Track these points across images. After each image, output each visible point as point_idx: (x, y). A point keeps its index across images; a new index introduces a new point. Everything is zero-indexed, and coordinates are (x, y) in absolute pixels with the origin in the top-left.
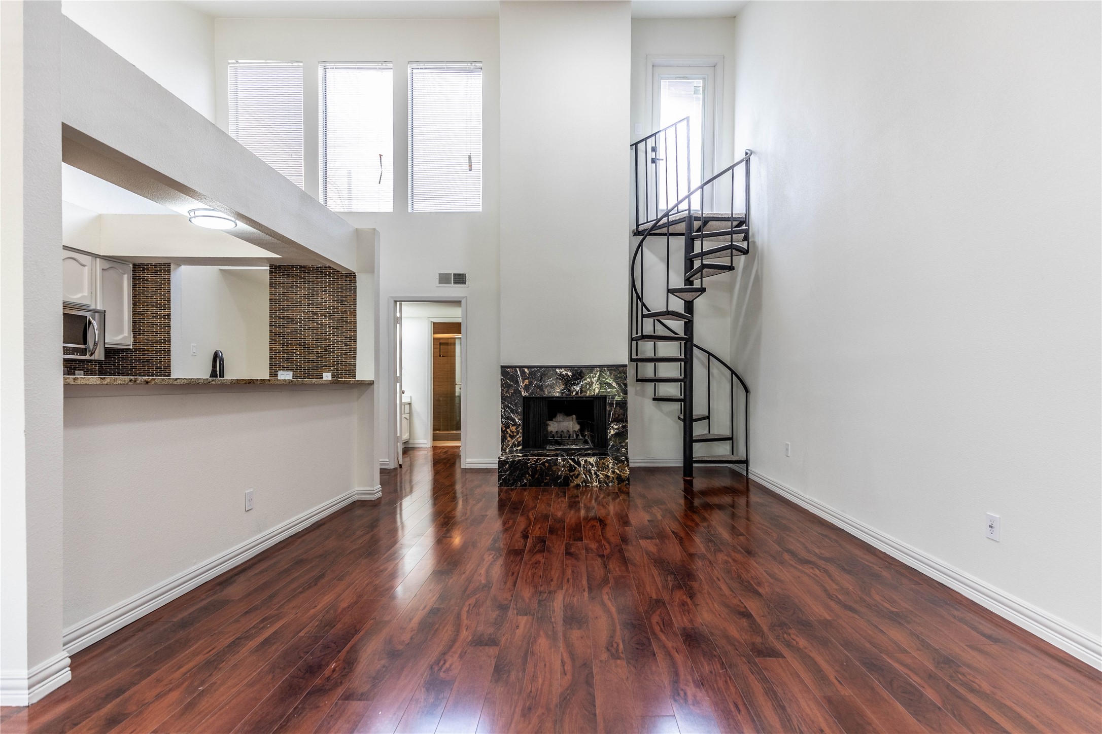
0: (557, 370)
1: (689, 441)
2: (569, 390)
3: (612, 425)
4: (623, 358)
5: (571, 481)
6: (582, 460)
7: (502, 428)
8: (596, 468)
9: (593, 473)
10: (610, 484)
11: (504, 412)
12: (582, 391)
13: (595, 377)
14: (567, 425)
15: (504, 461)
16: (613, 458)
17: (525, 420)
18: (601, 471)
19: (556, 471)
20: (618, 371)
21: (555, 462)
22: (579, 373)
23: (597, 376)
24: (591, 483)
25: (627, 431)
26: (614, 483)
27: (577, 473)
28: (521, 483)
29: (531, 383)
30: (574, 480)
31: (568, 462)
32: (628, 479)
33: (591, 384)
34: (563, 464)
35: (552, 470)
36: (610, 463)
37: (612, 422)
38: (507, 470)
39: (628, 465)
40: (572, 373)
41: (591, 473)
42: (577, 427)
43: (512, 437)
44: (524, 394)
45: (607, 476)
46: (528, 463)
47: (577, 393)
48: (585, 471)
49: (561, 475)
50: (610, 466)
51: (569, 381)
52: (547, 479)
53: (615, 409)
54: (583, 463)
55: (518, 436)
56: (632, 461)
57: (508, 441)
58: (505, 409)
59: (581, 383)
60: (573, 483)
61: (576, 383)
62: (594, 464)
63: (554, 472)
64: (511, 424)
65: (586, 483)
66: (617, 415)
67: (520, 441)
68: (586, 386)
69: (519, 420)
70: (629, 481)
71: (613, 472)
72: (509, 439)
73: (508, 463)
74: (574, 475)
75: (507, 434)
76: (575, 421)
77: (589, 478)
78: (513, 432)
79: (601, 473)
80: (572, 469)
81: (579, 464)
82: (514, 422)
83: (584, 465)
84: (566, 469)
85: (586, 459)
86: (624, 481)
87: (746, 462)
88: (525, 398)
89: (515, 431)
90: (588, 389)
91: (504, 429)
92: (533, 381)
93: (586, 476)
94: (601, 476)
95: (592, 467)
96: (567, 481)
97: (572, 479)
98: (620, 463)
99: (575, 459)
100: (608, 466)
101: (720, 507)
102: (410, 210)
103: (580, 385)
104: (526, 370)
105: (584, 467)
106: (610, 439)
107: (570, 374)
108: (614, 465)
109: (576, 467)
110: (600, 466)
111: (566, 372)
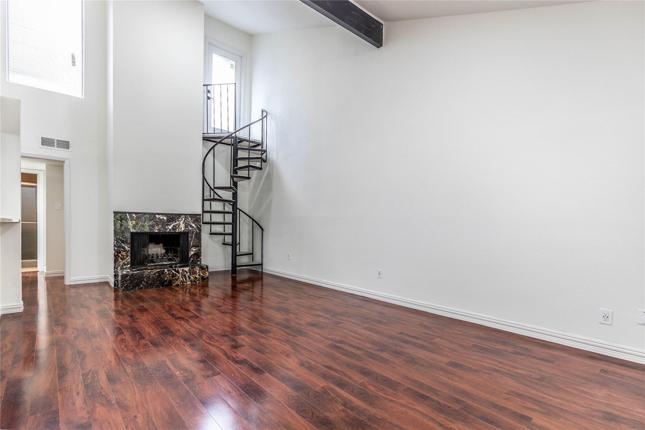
0: (157, 216)
1: (235, 256)
2: (165, 228)
3: (192, 249)
4: (198, 210)
5: (173, 283)
6: (180, 270)
7: (114, 254)
8: (189, 274)
9: (187, 277)
10: (197, 282)
11: (116, 243)
12: (173, 229)
13: (182, 220)
14: (156, 250)
15: (126, 274)
16: (199, 267)
17: (132, 248)
18: (192, 275)
19: (163, 277)
20: (196, 218)
21: (163, 272)
22: (172, 218)
23: (183, 220)
24: (186, 282)
25: (201, 252)
26: (200, 281)
27: (177, 277)
28: (138, 288)
29: (137, 224)
30: (175, 282)
31: (171, 271)
32: (208, 278)
33: (179, 225)
34: (168, 273)
35: (161, 277)
36: (197, 270)
37: (192, 247)
38: (128, 280)
39: (208, 271)
40: (167, 218)
41: (186, 277)
42: (163, 251)
43: (123, 259)
44: (132, 230)
45: (196, 278)
46: (143, 274)
47: (170, 230)
48: (182, 276)
49: (167, 280)
50: (198, 272)
51: (165, 222)
52: (157, 283)
53: (194, 239)
54: (181, 271)
55: (128, 258)
56: (210, 268)
57: (120, 262)
58: (117, 241)
59: (173, 224)
60: (174, 283)
61: (169, 224)
62: (188, 271)
63: (162, 279)
64: (122, 250)
65: (183, 283)
66: (195, 243)
67: (129, 262)
68: (176, 226)
69: (128, 247)
70: (208, 279)
71: (199, 275)
72: (120, 260)
73: (128, 275)
74: (175, 279)
75: (119, 257)
76: (162, 248)
77: (184, 280)
78: (123, 256)
79: (192, 276)
80: (174, 275)
81: (178, 272)
82: (124, 249)
83: (181, 272)
84: (170, 276)
85: (183, 269)
86: (206, 279)
87: (262, 264)
88: (132, 234)
89: (125, 255)
90: (177, 228)
91: (116, 254)
92: (139, 222)
93: (183, 279)
94: (192, 278)
95: (187, 273)
96: (170, 283)
97: (174, 281)
98: (203, 269)
99: (176, 269)
100: (196, 272)
101: (245, 289)
102: (7, 80)
103: (172, 225)
104: (134, 215)
105: (182, 274)
106: (191, 257)
107: (165, 218)
108: (200, 271)
109: (177, 274)
110: (191, 272)
111: (162, 217)
